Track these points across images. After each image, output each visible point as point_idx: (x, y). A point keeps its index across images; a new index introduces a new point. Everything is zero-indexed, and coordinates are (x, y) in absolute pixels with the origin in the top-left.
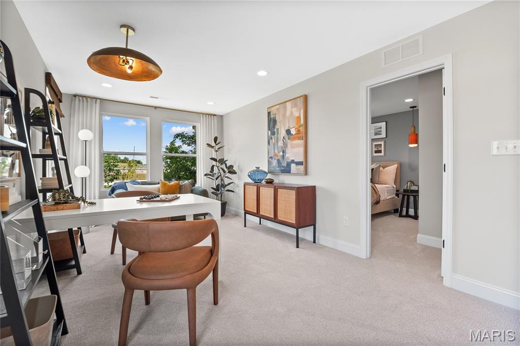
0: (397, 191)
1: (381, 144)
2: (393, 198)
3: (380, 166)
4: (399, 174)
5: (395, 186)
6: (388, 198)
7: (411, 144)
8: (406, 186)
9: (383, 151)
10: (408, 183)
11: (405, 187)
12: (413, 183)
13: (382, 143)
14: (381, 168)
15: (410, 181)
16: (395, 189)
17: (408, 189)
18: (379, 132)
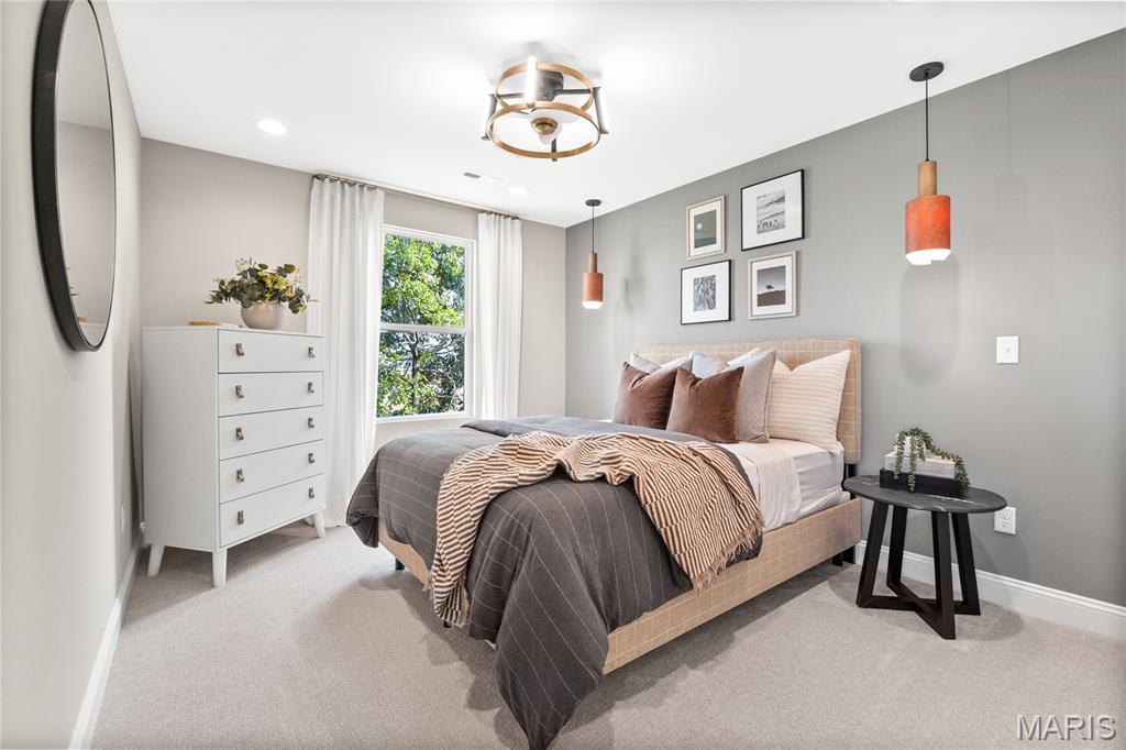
0: (851, 470)
1: (782, 269)
2: (831, 505)
3: (773, 357)
4: (856, 393)
5: (838, 448)
6: (807, 509)
7: (920, 246)
8: (892, 455)
9: (789, 297)
10: (901, 439)
11: (889, 461)
12: (927, 440)
13: (787, 262)
14: (780, 368)
15: (915, 432)
16: (840, 461)
17: (906, 469)
18: (772, 220)
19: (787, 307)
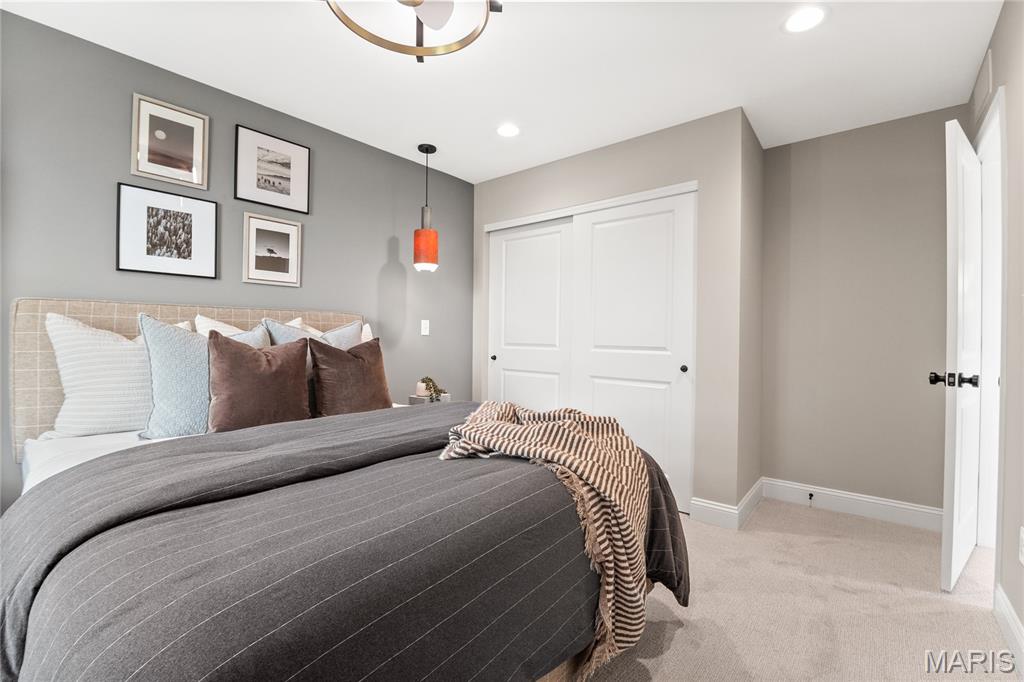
1: (286, 235)
9: (293, 267)
13: (292, 231)
18: (277, 181)
19: (291, 276)
